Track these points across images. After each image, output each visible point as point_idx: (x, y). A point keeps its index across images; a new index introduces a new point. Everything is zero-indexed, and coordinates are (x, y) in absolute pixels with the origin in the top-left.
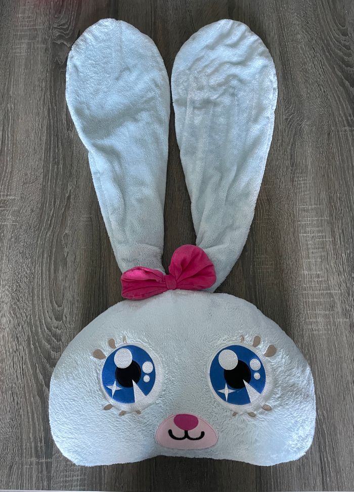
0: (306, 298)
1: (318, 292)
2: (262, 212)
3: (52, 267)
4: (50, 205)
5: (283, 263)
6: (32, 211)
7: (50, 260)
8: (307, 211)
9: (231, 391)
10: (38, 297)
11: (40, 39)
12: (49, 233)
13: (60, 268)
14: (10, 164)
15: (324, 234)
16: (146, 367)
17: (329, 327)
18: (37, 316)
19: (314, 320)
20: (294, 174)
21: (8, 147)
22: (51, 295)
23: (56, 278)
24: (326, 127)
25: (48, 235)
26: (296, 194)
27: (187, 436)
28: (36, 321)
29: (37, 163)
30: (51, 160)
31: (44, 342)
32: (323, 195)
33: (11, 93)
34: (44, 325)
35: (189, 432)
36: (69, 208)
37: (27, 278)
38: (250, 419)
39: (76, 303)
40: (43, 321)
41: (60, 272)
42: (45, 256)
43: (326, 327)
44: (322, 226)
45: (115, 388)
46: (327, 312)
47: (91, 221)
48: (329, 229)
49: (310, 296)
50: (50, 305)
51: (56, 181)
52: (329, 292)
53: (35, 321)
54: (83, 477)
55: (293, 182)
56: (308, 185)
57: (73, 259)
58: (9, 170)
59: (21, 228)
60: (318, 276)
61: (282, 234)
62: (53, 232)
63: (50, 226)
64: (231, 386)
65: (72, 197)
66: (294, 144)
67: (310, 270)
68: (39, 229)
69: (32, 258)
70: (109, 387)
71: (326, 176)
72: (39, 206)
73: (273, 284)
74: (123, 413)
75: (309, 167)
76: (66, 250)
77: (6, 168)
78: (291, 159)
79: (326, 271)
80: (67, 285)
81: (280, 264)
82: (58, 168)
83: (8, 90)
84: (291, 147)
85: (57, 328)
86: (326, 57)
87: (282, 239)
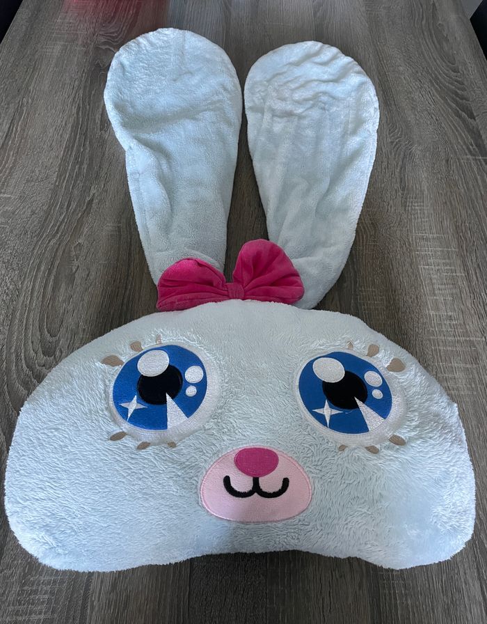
0: (435, 346)
1: (453, 339)
2: (365, 237)
3: (51, 283)
4: (61, 208)
5: (398, 300)
6: (33, 213)
7: (49, 274)
8: (427, 240)
9: (335, 412)
10: (21, 321)
11: (80, 42)
12: (54, 241)
13: (63, 285)
14: (12, 159)
15: (453, 268)
16: (192, 375)
17: (473, 386)
18: (14, 348)
19: (450, 376)
20: (406, 198)
21: (14, 140)
22: (41, 320)
23: (53, 298)
24: (442, 154)
25: (51, 243)
26: (411, 220)
27: (256, 489)
28: (11, 354)
29: (51, 161)
30: (72, 159)
31: (17, 385)
32: (446, 223)
33: (31, 88)
34: (23, 361)
35: (261, 480)
36: (88, 214)
37: (7, 295)
38: (369, 455)
39: (81, 333)
40: (23, 355)
41: (62, 290)
42: (42, 268)
43: (469, 386)
44: (449, 258)
45: (133, 405)
46: (468, 366)
47: (119, 231)
48: (459, 262)
49: (441, 343)
50: (38, 333)
51: (75, 182)
52: (468, 339)
53: (9, 353)
54: (49, 616)
55: (405, 206)
56: (426, 212)
57: (84, 275)
58: (10, 165)
59: (11, 232)
60: (450, 318)
61: (394, 264)
62: (60, 241)
63: (57, 232)
64: (335, 403)
65: (95, 201)
66: (403, 167)
67: (438, 309)
68: (39, 235)
69: (21, 270)
70: (123, 405)
71: (448, 203)
72: (45, 208)
73: (384, 324)
74: (144, 446)
75: (426, 192)
76: (76, 263)
77: (6, 162)
78: (401, 182)
79: (461, 313)
80: (70, 307)
81: (394, 300)
82: (80, 168)
83: (28, 86)
84: (401, 171)
85: (44, 366)
86: (436, 90)
87: (395, 270)
